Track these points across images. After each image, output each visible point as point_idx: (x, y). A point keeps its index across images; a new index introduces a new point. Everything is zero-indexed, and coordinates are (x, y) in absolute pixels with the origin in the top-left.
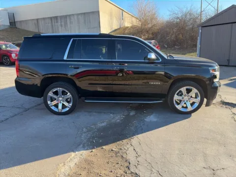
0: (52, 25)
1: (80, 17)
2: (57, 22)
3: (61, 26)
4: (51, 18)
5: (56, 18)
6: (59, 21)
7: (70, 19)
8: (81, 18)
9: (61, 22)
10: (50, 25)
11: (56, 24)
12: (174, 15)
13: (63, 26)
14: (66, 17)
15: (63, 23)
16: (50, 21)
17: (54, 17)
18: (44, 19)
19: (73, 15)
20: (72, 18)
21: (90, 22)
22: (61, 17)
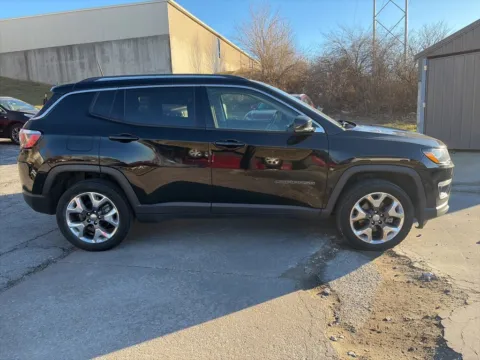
0: (60, 65)
1: (125, 46)
2: (72, 58)
3: (82, 66)
4: (57, 49)
5: (70, 48)
6: (77, 55)
7: (103, 52)
8: (128, 49)
9: (81, 58)
10: (55, 63)
11: (69, 62)
12: (335, 45)
13: (87, 66)
14: (92, 47)
15: (86, 61)
16: (56, 56)
17: (64, 47)
18: (41, 51)
19: (109, 42)
20: (107, 49)
21: (149, 59)
22: (81, 47)
